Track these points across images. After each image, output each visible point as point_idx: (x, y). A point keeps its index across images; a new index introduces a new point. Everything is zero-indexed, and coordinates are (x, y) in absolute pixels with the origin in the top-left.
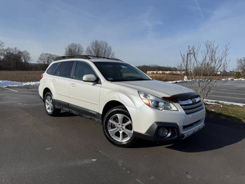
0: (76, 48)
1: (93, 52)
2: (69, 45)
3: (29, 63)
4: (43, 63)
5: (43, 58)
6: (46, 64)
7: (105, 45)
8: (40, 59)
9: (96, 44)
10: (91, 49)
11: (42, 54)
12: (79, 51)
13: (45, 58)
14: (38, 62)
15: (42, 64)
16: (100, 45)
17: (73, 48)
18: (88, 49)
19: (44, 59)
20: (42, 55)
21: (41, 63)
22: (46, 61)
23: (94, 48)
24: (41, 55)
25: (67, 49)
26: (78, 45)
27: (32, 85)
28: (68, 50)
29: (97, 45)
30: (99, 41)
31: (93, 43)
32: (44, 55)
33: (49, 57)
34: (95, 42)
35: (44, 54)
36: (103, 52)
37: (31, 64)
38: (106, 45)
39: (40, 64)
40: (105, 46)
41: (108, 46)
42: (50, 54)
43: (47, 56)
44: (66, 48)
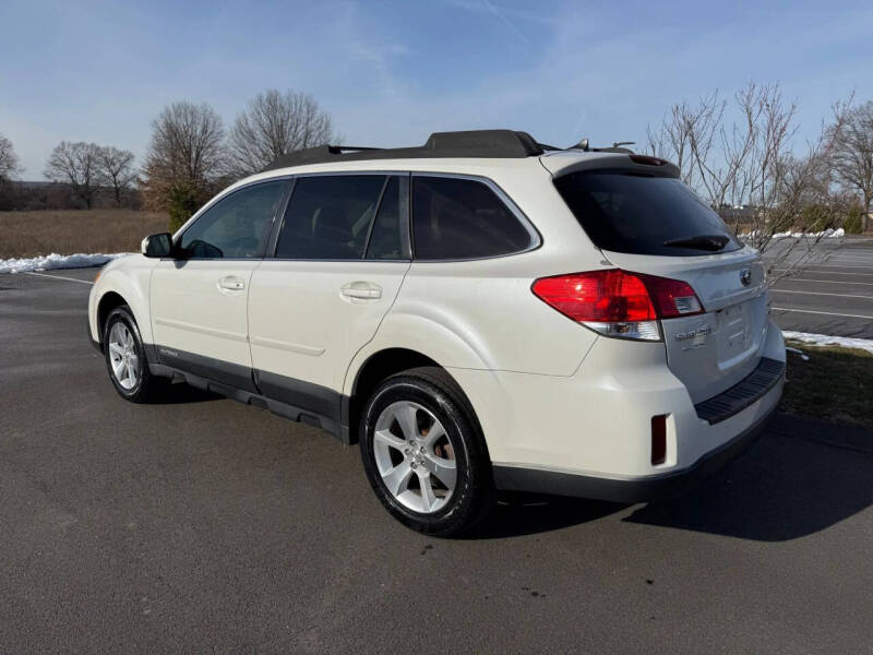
0: (193, 122)
1: (259, 135)
2: (167, 110)
3: (13, 179)
4: (69, 181)
5: (67, 160)
6: (80, 183)
7: (305, 109)
8: (53, 164)
9: (272, 104)
10: (251, 124)
11: (63, 144)
12: (204, 131)
13: (77, 162)
14: (48, 176)
15: (64, 185)
16: (287, 107)
17: (182, 122)
18: (240, 125)
19: (72, 164)
20: (60, 149)
21: (59, 180)
22: (80, 172)
23: (265, 121)
24: (58, 150)
25: (161, 123)
26: (201, 111)
27: (14, 271)
28: (164, 130)
29: (274, 107)
30: (283, 93)
31: (261, 100)
32: (71, 151)
33: (89, 158)
34: (265, 98)
35: (69, 144)
36: (301, 134)
37: (21, 183)
38: (311, 109)
39: (55, 183)
40: (304, 114)
41: (318, 113)
42: (92, 145)
43: (83, 153)
44: (156, 122)
